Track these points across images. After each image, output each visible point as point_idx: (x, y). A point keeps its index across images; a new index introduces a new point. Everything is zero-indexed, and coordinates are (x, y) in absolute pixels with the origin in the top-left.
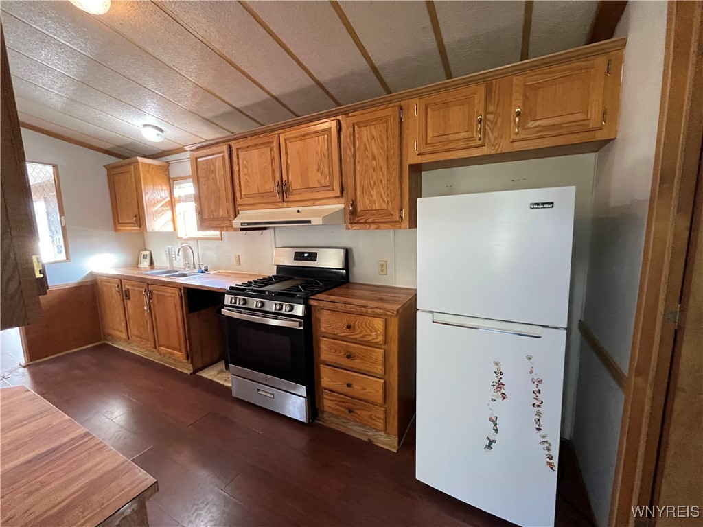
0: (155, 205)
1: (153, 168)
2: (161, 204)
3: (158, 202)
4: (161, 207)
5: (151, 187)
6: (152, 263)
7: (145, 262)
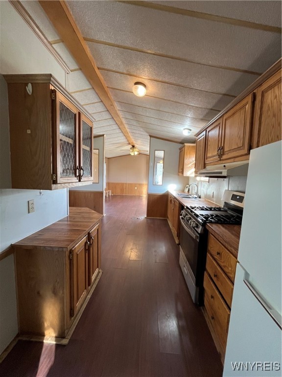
0: (189, 164)
1: (191, 147)
4: (192, 165)
5: (189, 156)
6: (189, 191)
7: (186, 190)
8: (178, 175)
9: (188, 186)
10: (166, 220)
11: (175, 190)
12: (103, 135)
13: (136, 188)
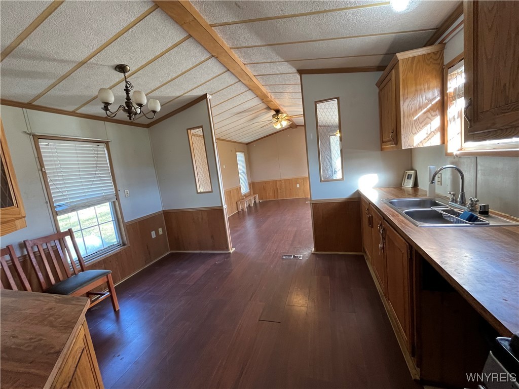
0: (416, 112)
1: (419, 61)
2: (425, 110)
3: (421, 108)
4: (425, 113)
5: (413, 89)
6: (416, 184)
7: (409, 184)
8: (382, 149)
9: (412, 173)
10: (363, 256)
11: (375, 188)
12: (205, 96)
13: (298, 186)
